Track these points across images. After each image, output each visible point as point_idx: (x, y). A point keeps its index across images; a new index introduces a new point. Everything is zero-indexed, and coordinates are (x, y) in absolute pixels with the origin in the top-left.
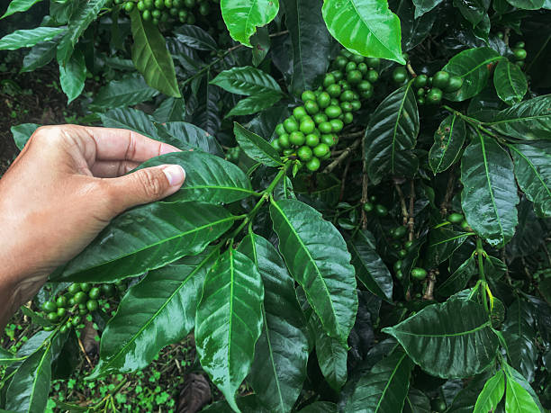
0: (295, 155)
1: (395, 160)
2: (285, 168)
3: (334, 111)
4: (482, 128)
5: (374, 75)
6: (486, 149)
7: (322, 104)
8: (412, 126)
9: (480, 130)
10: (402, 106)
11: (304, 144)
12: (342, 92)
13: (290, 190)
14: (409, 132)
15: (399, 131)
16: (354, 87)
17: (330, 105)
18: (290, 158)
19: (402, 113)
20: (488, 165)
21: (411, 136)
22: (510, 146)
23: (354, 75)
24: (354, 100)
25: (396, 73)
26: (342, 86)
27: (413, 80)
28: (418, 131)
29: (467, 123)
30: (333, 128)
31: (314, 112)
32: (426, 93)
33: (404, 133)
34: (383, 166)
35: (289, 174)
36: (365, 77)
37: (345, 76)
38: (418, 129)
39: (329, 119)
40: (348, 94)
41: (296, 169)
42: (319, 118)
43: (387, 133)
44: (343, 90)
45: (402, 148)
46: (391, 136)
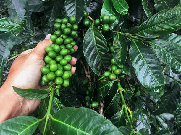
0: (54, 84)
1: (103, 61)
2: (52, 94)
3: (64, 51)
4: (132, 36)
5: (76, 27)
6: (138, 47)
7: (57, 51)
8: (103, 42)
9: (132, 38)
10: (94, 35)
11: (56, 77)
12: (64, 41)
13: (60, 104)
14: (102, 45)
15: (98, 47)
16: (69, 35)
17: (61, 49)
18: (52, 87)
19: (95, 38)
20: (142, 55)
21: (104, 46)
22: (149, 42)
23: (67, 30)
24: (71, 41)
25: (85, 22)
26: (62, 38)
27: (93, 23)
28: (106, 43)
29: (124, 36)
30: (67, 60)
31: (55, 57)
32: (101, 27)
33: (101, 47)
34: (99, 66)
35: (55, 96)
36: (72, 29)
37: (62, 32)
38: (106, 41)
39: (64, 56)
40: (67, 40)
41: (58, 91)
42: (58, 59)
43: (93, 50)
44: (64, 40)
45: (103, 53)
46: (96, 51)
